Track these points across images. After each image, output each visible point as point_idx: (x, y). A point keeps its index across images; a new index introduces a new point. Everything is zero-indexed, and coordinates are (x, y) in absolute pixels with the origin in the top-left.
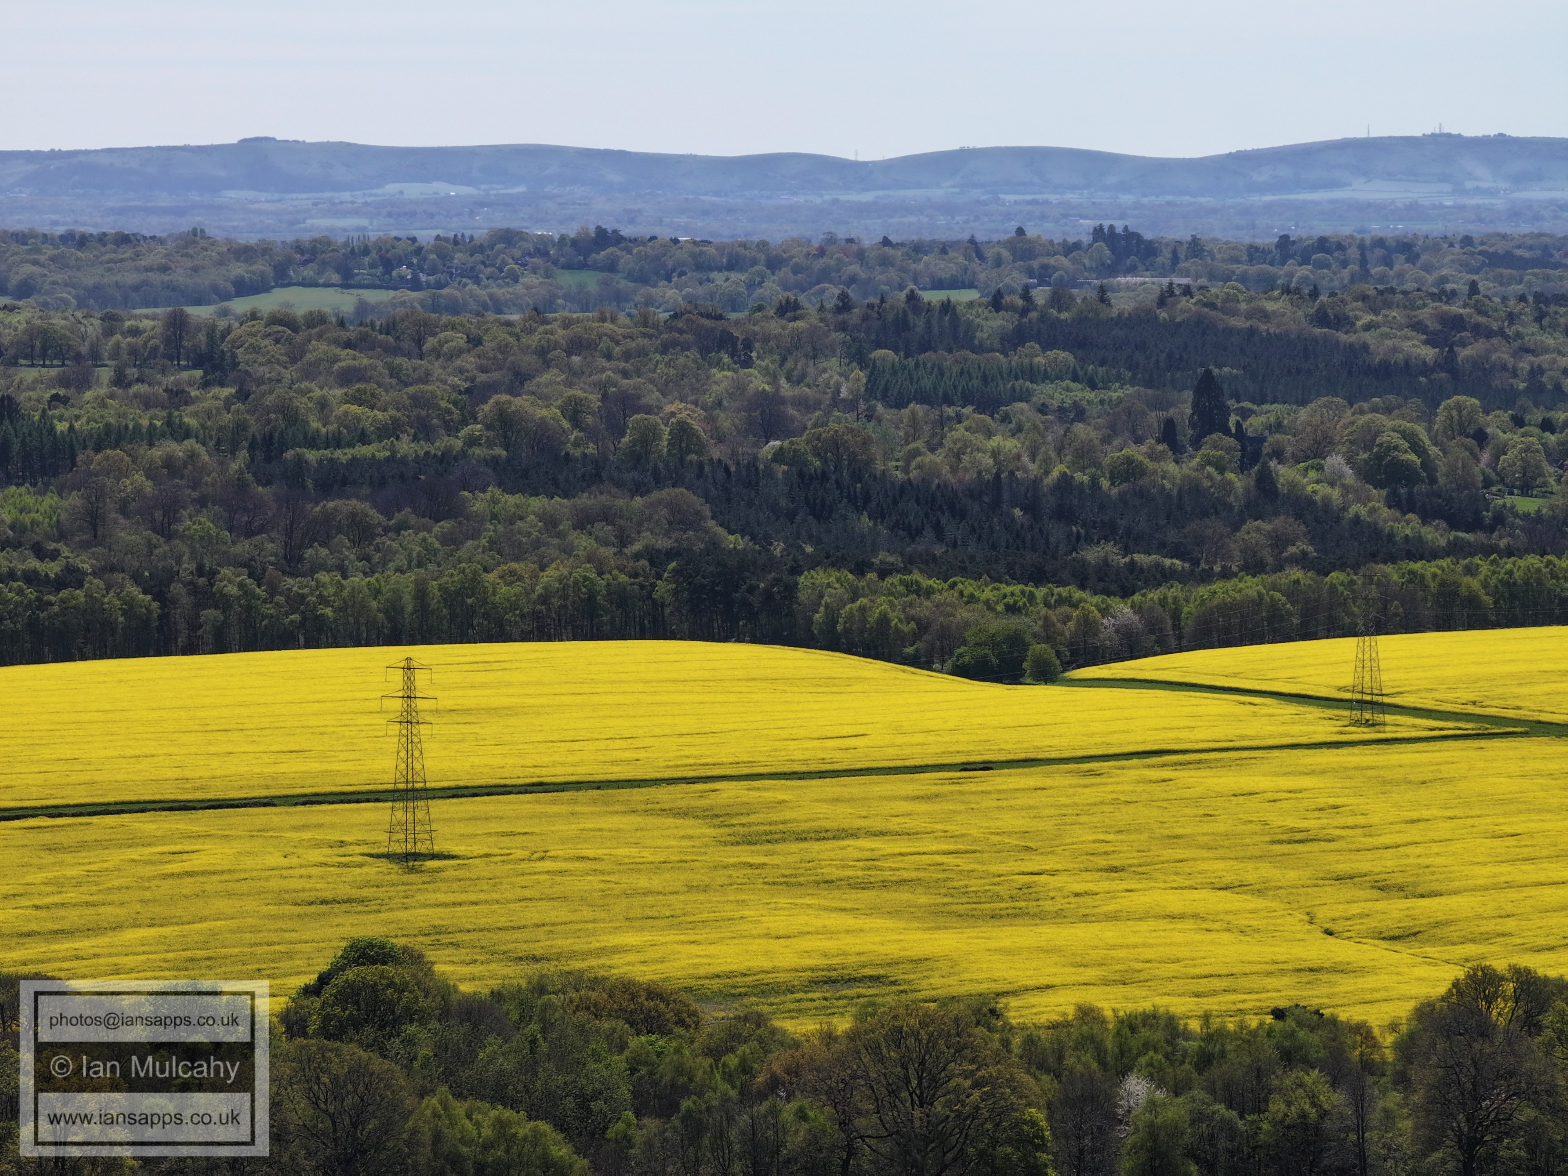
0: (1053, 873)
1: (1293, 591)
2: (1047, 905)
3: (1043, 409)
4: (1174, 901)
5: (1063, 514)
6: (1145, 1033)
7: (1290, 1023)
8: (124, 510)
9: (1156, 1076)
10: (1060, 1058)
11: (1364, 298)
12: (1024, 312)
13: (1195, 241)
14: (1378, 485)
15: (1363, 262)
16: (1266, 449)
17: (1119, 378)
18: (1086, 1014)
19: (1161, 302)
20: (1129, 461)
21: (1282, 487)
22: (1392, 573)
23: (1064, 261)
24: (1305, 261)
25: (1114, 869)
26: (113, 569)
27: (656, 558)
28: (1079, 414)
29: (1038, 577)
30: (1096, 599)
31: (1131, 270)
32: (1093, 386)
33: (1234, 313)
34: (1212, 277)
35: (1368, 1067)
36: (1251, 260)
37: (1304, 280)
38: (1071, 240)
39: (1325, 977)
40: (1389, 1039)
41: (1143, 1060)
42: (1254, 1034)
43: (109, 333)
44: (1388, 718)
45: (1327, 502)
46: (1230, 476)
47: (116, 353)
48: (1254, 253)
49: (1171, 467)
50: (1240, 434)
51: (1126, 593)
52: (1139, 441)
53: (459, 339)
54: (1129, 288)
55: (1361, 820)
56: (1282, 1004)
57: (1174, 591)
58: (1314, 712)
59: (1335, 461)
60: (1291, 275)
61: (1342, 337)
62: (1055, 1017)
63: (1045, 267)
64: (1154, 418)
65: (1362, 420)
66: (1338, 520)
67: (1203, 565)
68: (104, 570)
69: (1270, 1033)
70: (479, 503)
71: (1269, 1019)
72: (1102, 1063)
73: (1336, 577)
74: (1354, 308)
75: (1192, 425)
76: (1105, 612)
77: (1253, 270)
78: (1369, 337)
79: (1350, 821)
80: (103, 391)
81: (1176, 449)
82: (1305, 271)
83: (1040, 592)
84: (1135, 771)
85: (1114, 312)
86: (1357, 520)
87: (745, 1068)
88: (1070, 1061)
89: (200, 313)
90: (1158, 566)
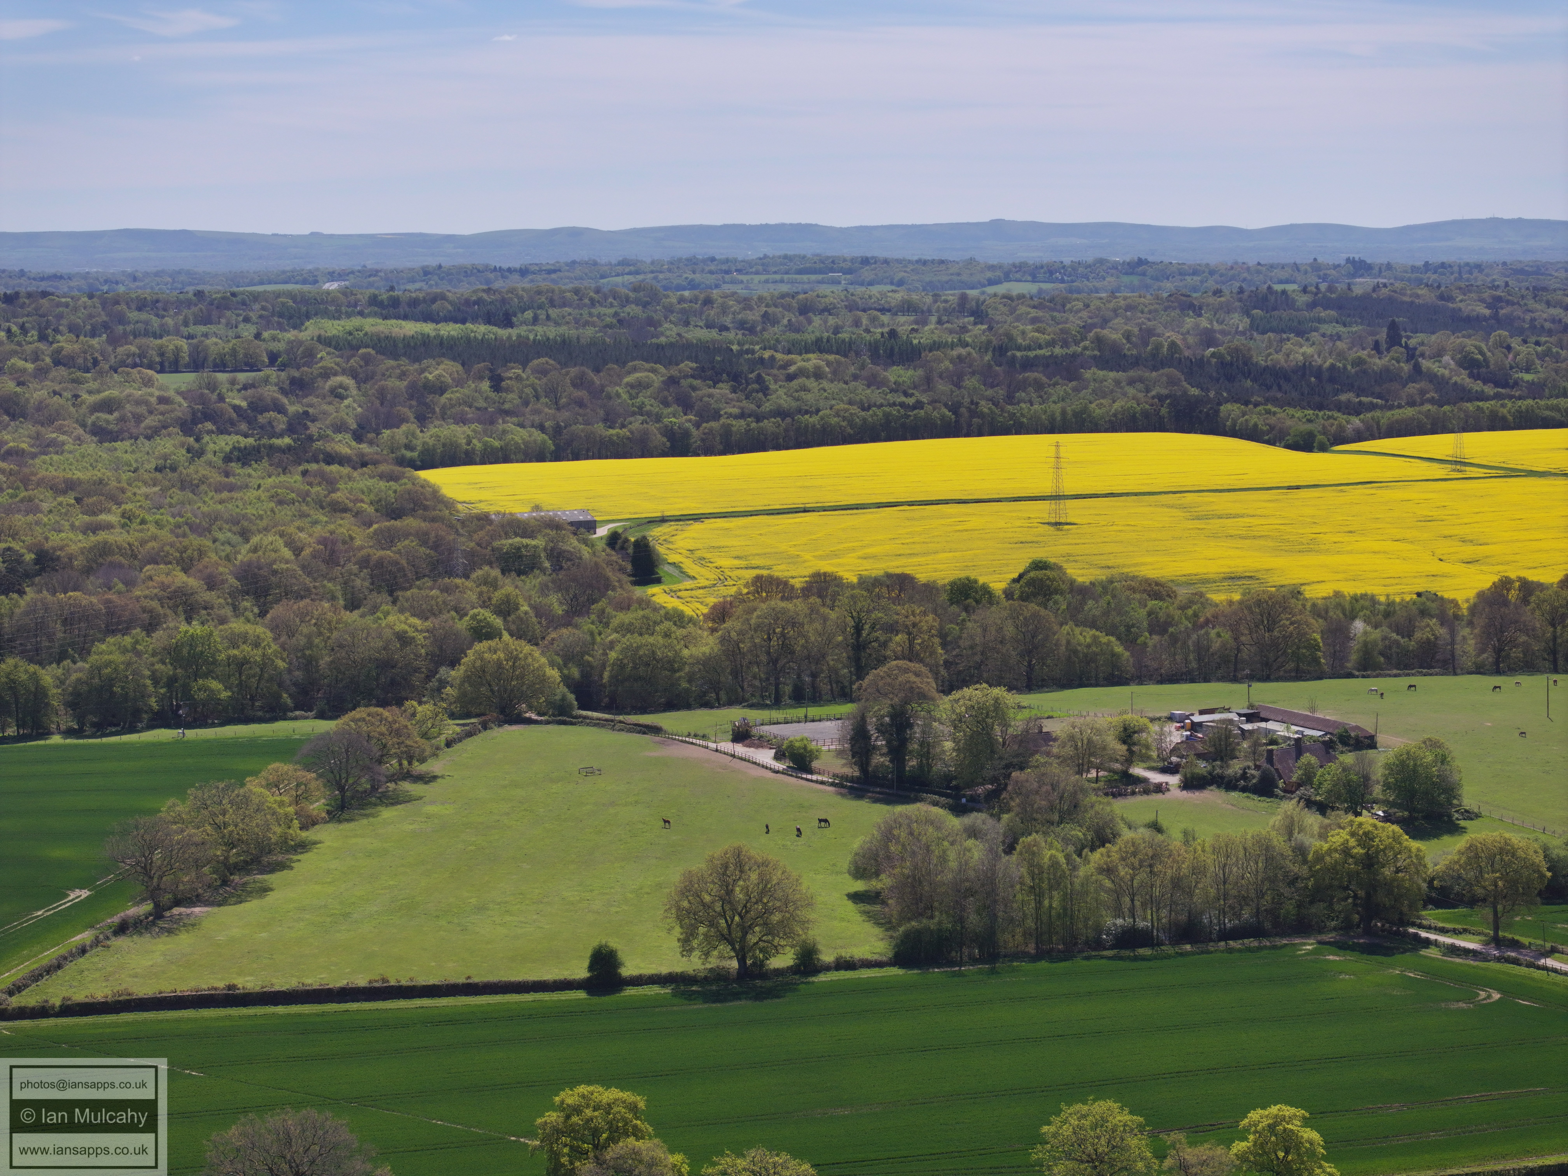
0: (1325, 533)
1: (1428, 414)
2: (1322, 547)
3: (1324, 335)
4: (1376, 546)
5: (1332, 380)
6: (1362, 602)
7: (1423, 599)
8: (941, 377)
9: (1367, 621)
10: (1327, 612)
11: (1460, 288)
12: (1316, 294)
13: (1389, 264)
14: (1465, 369)
15: (1460, 273)
16: (1417, 353)
17: (1356, 322)
18: (1337, 594)
19: (1374, 290)
20: (1360, 358)
21: (1424, 369)
22: (1470, 406)
23: (1333, 272)
24: (1435, 272)
25: (1351, 532)
26: (936, 401)
27: (1161, 398)
28: (1339, 337)
29: (1320, 407)
30: (1345, 417)
31: (1362, 276)
32: (1345, 325)
33: (1405, 295)
34: (1396, 279)
35: (1456, 617)
36: (1412, 272)
37: (1435, 280)
38: (1336, 263)
39: (1438, 579)
40: (1465, 606)
41: (1361, 614)
42: (1408, 603)
43: (935, 302)
44: (1467, 468)
45: (1443, 376)
46: (1402, 364)
47: (938, 311)
48: (1414, 269)
49: (1377, 361)
50: (1406, 347)
51: (1358, 414)
52: (1363, 349)
53: (1080, 305)
54: (1360, 283)
55: (1455, 512)
56: (1420, 590)
57: (1377, 414)
58: (1436, 465)
59: (1446, 359)
60: (1429, 278)
61: (1450, 305)
62: (1325, 595)
63: (1325, 275)
64: (1370, 339)
65: (1459, 341)
66: (1447, 383)
67: (1390, 402)
68: (933, 402)
69: (1414, 603)
70: (1088, 374)
71: (1415, 596)
72: (1344, 614)
73: (1446, 408)
74: (1455, 293)
75: (1387, 342)
76: (1348, 422)
77: (1414, 276)
78: (1461, 305)
79: (1451, 512)
80: (933, 327)
81: (1379, 352)
82: (1435, 276)
83: (1321, 414)
84: (1360, 490)
85: (1354, 295)
86: (1456, 383)
87: (1196, 615)
88: (1331, 614)
89: (972, 293)
90: (1371, 403)
